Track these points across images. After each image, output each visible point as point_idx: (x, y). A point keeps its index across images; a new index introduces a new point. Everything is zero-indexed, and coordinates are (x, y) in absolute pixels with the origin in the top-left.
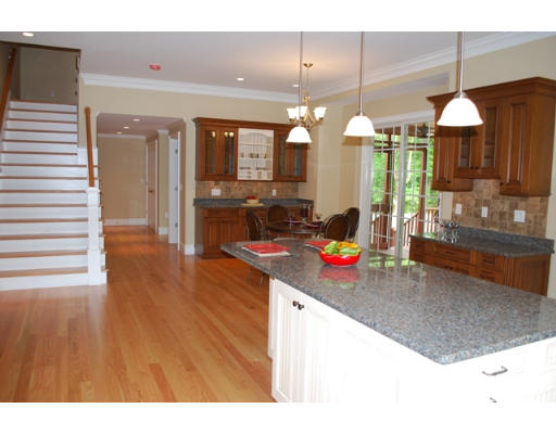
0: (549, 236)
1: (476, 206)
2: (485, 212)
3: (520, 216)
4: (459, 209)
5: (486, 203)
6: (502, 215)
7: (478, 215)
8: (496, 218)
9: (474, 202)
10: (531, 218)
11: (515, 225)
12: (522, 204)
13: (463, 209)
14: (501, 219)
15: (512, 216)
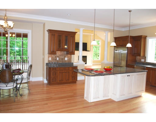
0: (72, 62)
1: (55, 57)
2: (58, 59)
3: (66, 59)
4: (50, 59)
5: (58, 57)
6: (62, 59)
7: (56, 60)
8: (61, 60)
9: (54, 57)
10: (69, 59)
11: (65, 61)
12: (66, 56)
13: (51, 59)
14: (62, 60)
15: (64, 59)
